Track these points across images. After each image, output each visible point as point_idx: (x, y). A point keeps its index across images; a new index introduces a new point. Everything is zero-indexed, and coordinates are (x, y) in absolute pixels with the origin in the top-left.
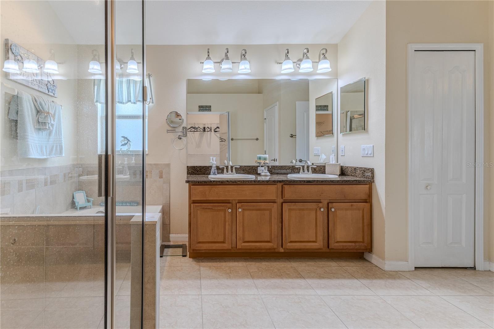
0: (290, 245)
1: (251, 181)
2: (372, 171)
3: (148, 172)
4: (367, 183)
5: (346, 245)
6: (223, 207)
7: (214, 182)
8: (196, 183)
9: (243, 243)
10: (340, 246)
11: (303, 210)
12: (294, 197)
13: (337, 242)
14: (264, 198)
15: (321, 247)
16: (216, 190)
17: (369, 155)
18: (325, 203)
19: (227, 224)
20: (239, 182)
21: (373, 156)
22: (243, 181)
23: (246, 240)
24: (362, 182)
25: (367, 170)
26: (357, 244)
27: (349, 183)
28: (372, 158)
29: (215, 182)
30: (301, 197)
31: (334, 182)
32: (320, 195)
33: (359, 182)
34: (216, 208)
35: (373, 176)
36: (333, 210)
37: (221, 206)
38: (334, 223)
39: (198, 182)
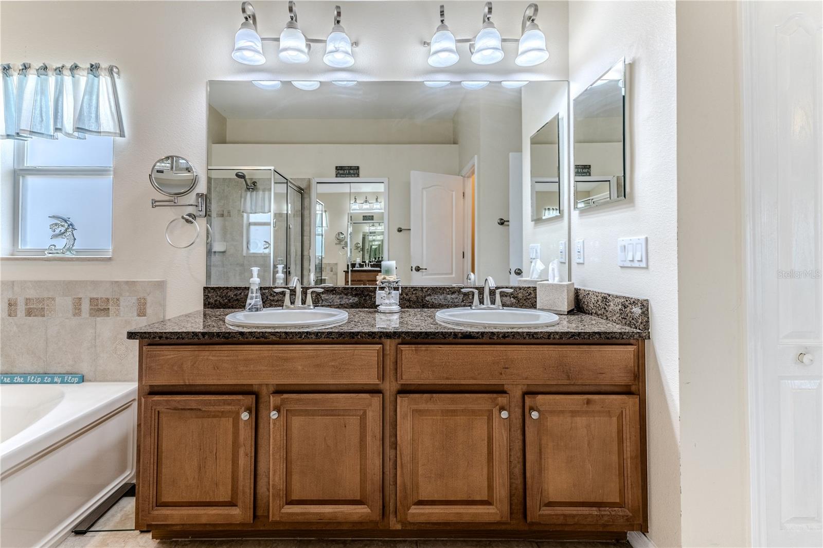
0: (417, 511)
1: (307, 333)
2: (645, 306)
3: (111, 302)
4: (632, 341)
5: (575, 512)
6: (229, 404)
7: (204, 337)
8: (154, 338)
9: (287, 504)
10: (557, 515)
11: (454, 413)
12: (428, 378)
13: (550, 504)
14: (345, 381)
15: (504, 519)
16: (211, 358)
17: (636, 264)
18: (517, 393)
19: (242, 452)
20: (274, 338)
21: (647, 268)
22: (286, 333)
23: (295, 497)
24: (616, 338)
25: (630, 304)
26: (606, 511)
27: (579, 340)
28: (643, 271)
29: (206, 337)
30: (447, 378)
31: (538, 338)
32: (501, 374)
33: (608, 338)
34: (212, 408)
35: (648, 322)
36: (535, 415)
37: (225, 403)
38: (540, 450)
39: (160, 337)
